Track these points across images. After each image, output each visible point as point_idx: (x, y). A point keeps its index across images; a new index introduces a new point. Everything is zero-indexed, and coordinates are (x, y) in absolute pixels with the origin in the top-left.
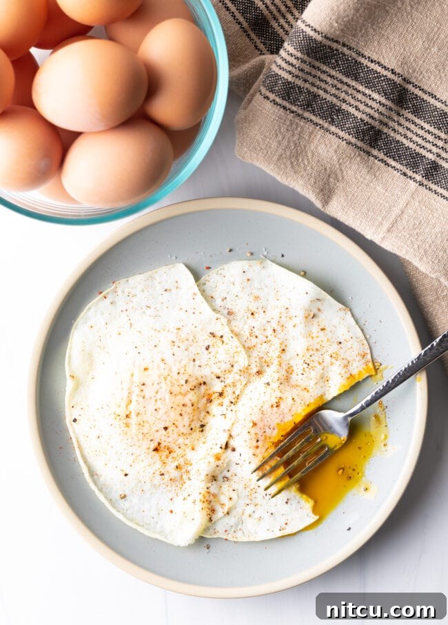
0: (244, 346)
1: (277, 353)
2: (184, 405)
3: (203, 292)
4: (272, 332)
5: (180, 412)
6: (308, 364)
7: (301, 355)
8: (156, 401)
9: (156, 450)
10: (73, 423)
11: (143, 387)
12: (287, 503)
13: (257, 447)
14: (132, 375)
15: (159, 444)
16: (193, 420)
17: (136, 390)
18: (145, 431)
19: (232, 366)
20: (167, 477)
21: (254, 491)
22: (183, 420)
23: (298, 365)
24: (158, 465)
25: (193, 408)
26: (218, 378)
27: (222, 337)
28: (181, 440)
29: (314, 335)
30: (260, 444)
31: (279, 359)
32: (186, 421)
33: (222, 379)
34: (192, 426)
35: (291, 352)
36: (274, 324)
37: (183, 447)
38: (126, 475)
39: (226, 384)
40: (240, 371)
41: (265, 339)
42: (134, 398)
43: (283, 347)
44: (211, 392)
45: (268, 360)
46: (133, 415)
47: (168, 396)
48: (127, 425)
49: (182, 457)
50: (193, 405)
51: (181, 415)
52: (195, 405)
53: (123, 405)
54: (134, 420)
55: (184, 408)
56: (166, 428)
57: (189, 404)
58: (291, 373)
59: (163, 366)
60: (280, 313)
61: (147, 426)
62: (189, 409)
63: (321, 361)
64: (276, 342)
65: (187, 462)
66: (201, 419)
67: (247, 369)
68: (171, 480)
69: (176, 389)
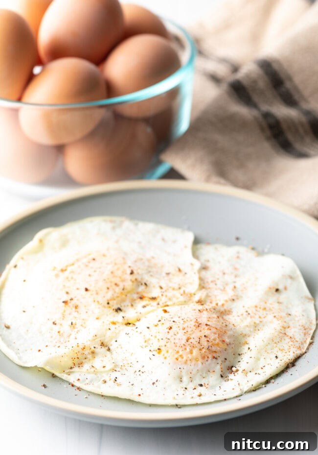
0: (200, 285)
1: (226, 298)
2: (116, 284)
5: (109, 286)
6: (249, 314)
9: (65, 302)
11: (92, 261)
14: (89, 254)
15: (72, 299)
16: (114, 299)
17: (85, 260)
18: (68, 284)
19: (180, 288)
20: (56, 328)
22: (107, 292)
25: (122, 291)
26: (161, 288)
27: (185, 273)
28: (92, 307)
29: (269, 303)
31: (225, 302)
32: (109, 295)
33: (163, 290)
34: (110, 302)
35: (239, 303)
36: (237, 285)
37: (90, 312)
38: (24, 312)
39: (164, 294)
40: (184, 293)
41: (222, 288)
42: (79, 264)
43: (234, 298)
44: (145, 295)
45: (214, 300)
46: (67, 273)
47: (107, 273)
48: (57, 276)
49: (83, 319)
50: (123, 289)
51: (108, 288)
52: (125, 291)
53: (65, 264)
55: (114, 287)
56: (87, 290)
57: (121, 286)
61: (72, 282)
62: (118, 290)
63: (262, 317)
64: (230, 293)
65: (83, 325)
66: (122, 305)
67: (191, 294)
68: (59, 332)
69: (119, 273)
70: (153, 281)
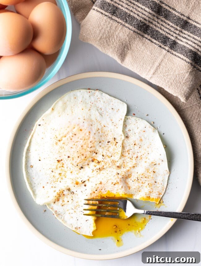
0: (122, 153)
1: (131, 166)
2: (82, 155)
3: (125, 121)
4: (136, 157)
6: (138, 180)
7: (138, 174)
8: (74, 144)
9: (58, 161)
10: (38, 125)
11: (74, 136)
12: (86, 221)
13: (94, 192)
14: (74, 128)
15: (62, 160)
16: (80, 163)
17: (71, 134)
18: (61, 151)
19: (111, 156)
20: (53, 174)
21: (79, 206)
22: (78, 159)
23: (134, 176)
24: (54, 167)
26: (103, 156)
27: (117, 143)
28: (70, 166)
29: (149, 171)
30: (96, 192)
31: (130, 169)
33: (104, 157)
34: (78, 164)
35: (136, 169)
36: (139, 155)
37: (69, 169)
38: (40, 160)
39: (103, 161)
40: (113, 160)
41: (131, 157)
42: (68, 137)
43: (135, 166)
44: (96, 158)
45: (126, 165)
46: (62, 142)
47: (80, 146)
48: (56, 143)
49: (65, 172)
50: (85, 157)
51: (78, 157)
53: (61, 135)
54: (60, 144)
56: (69, 157)
58: (129, 177)
59: (88, 134)
60: (145, 153)
61: (63, 150)
62: (83, 157)
63: (143, 182)
64: (134, 161)
65: (65, 175)
66: (84, 165)
67: (115, 162)
68: (54, 176)
69: (85, 147)
70: (100, 151)
